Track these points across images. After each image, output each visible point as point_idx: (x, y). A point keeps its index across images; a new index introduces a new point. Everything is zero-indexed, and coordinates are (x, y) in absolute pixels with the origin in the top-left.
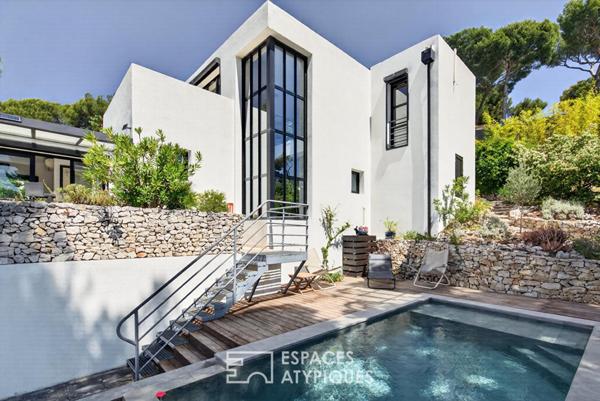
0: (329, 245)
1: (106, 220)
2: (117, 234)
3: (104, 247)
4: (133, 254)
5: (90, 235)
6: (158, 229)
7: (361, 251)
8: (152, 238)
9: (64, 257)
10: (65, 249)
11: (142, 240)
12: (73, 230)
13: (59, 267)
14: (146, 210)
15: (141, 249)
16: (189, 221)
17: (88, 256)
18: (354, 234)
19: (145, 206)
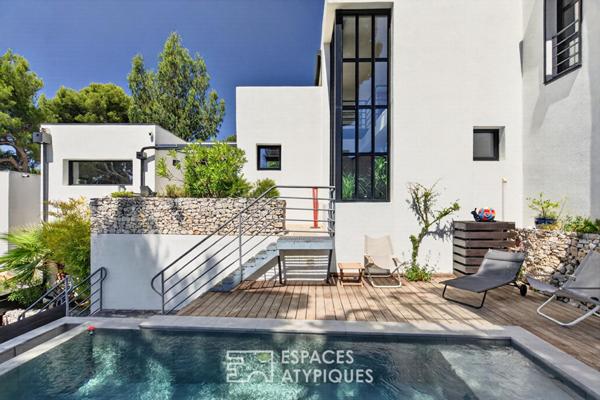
0: (425, 232)
1: (174, 208)
2: (180, 218)
3: (174, 226)
4: (191, 232)
5: (166, 218)
6: (207, 214)
7: (476, 244)
8: (203, 220)
9: (152, 231)
10: (154, 227)
11: (196, 221)
12: (157, 215)
13: (151, 238)
14: (200, 200)
15: (196, 228)
16: (230, 206)
17: (165, 231)
18: (472, 218)
19: (200, 196)
